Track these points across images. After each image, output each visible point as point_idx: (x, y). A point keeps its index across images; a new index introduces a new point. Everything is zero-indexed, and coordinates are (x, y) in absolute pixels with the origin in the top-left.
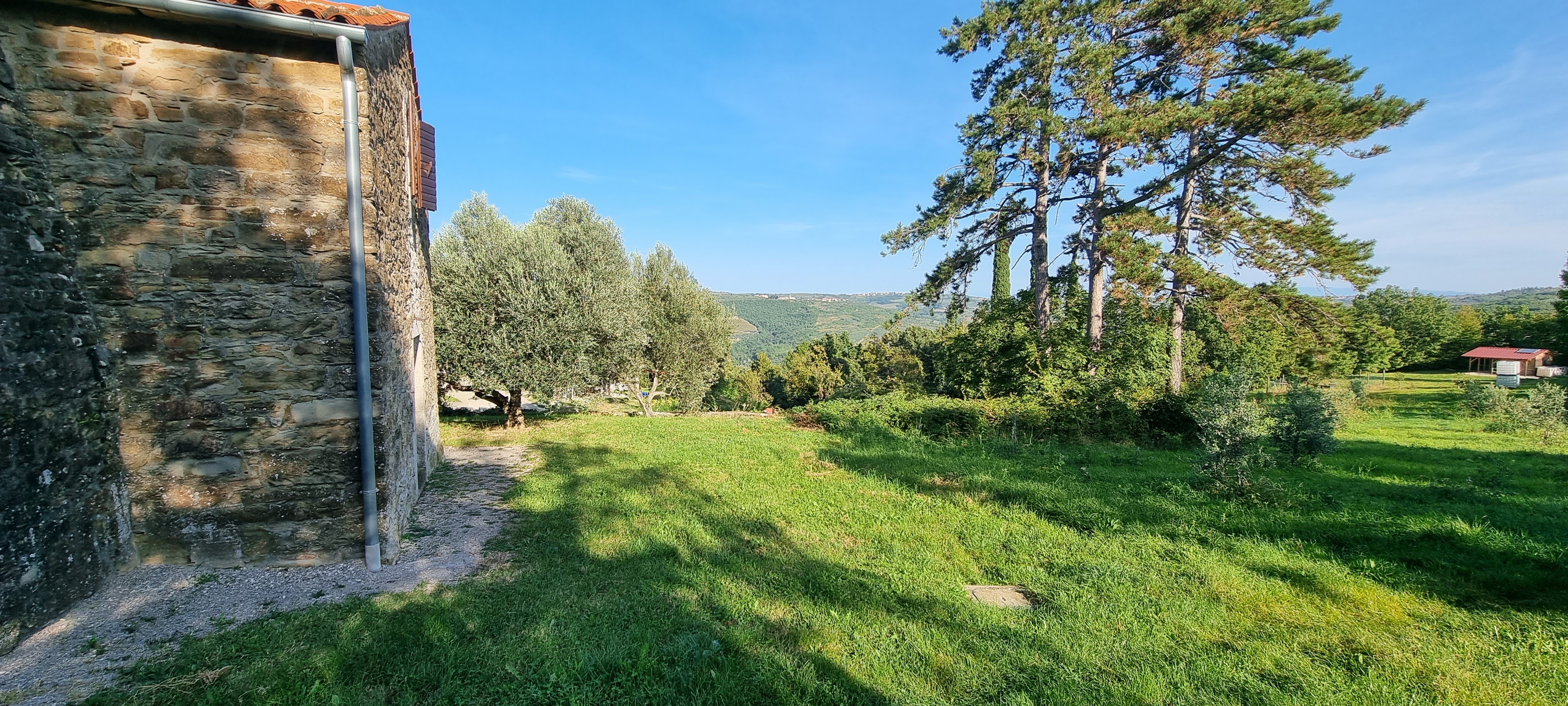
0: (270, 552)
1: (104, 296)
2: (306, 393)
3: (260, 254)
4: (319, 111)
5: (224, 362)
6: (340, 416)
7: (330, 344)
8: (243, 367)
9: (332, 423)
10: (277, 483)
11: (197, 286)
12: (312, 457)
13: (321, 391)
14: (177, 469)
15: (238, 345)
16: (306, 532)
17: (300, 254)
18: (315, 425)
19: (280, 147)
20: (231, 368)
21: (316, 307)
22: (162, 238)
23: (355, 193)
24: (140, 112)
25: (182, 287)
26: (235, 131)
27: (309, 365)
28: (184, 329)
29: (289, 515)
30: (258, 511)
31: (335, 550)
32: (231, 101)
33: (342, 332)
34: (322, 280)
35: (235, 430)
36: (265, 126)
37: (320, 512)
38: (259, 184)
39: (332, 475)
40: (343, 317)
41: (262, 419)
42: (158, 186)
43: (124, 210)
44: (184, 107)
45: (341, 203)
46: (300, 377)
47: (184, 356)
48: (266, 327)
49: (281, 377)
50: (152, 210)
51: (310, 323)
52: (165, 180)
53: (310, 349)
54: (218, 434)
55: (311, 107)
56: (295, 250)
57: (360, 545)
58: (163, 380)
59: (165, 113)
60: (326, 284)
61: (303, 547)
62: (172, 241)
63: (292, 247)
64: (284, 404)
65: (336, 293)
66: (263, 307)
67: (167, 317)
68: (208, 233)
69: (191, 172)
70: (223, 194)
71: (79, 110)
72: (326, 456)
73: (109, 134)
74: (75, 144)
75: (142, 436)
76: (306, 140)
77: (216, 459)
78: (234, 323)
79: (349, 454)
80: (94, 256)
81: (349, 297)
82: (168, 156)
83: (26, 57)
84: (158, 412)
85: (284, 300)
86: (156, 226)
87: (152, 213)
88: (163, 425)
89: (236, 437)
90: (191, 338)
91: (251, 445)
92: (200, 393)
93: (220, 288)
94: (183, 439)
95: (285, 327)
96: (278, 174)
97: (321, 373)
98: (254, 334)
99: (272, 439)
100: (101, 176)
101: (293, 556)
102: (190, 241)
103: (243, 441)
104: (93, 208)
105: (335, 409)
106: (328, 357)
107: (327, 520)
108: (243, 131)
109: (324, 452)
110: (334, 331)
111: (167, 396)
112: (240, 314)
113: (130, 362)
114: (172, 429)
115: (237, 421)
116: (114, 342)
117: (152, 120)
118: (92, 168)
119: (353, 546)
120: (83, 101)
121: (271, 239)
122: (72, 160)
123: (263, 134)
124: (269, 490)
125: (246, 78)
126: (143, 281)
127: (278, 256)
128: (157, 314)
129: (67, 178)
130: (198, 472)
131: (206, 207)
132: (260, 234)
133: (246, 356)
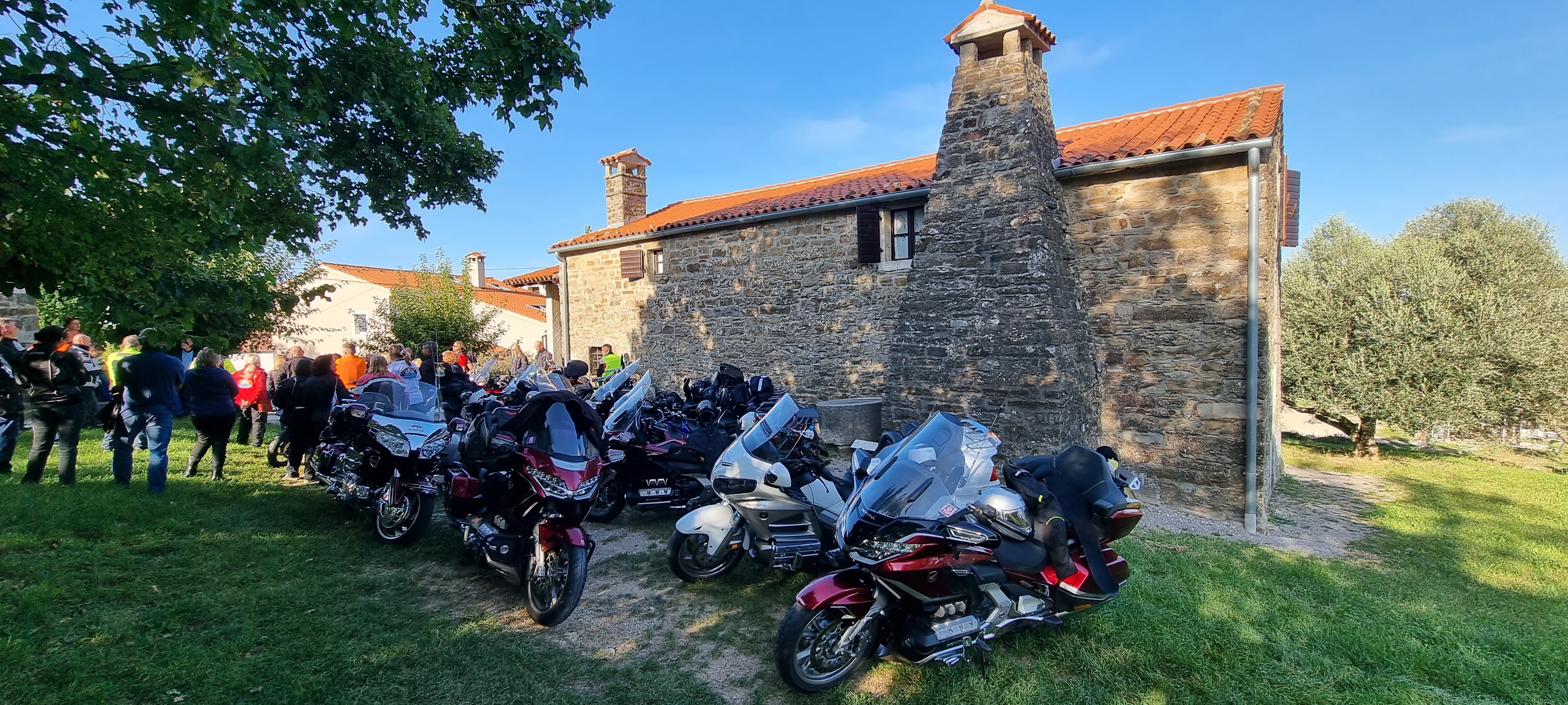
0: (1177, 501)
1: (1100, 332)
2: (1208, 397)
3: (1184, 303)
4: (1228, 201)
5: (1158, 373)
6: (1229, 416)
7: (1227, 364)
8: (1169, 377)
9: (1224, 421)
10: (1185, 456)
11: (1146, 325)
12: (1209, 442)
13: (1219, 396)
14: (1127, 435)
15: (1166, 362)
16: (1201, 492)
17: (1211, 302)
18: (1213, 420)
19: (1201, 231)
20: (1162, 377)
21: (1218, 339)
22: (1130, 297)
23: (1254, 255)
24: (1123, 224)
25: (1138, 326)
26: (1174, 226)
27: (1212, 378)
28: (1137, 351)
29: (1191, 479)
30: (1172, 472)
31: (1221, 510)
32: (1172, 207)
33: (1237, 356)
34: (1224, 319)
35: (1162, 417)
36: (1192, 218)
37: (1213, 482)
38: (1186, 257)
39: (1222, 457)
40: (1238, 345)
41: (1178, 412)
42: (1130, 267)
43: (1112, 283)
44: (1146, 216)
45: (1241, 264)
46: (1205, 386)
47: (1137, 368)
48: (1185, 351)
49: (1192, 385)
50: (1126, 281)
51: (1215, 349)
52: (1133, 262)
53: (1213, 367)
54: (1152, 418)
55: (1223, 200)
56: (1207, 300)
57: (1241, 512)
58: (1124, 381)
59: (1135, 223)
60: (1226, 321)
61: (1199, 502)
62: (1135, 298)
63: (1206, 297)
64: (1193, 403)
65: (1235, 328)
66: (1184, 338)
67: (1129, 344)
68: (1154, 292)
69: (1148, 256)
70: (1163, 267)
71: (1095, 230)
72: (1220, 443)
73: (1107, 241)
74: (1092, 249)
75: (1111, 413)
76: (1220, 223)
77: (1149, 433)
78: (1165, 348)
79: (1236, 444)
80: (1095, 310)
81: (1244, 331)
82: (1136, 248)
83: (1075, 208)
84: (1120, 400)
85: (1197, 333)
86: (1125, 290)
87: (1124, 282)
88: (1122, 408)
89: (1162, 421)
90: (1140, 357)
91: (1170, 427)
92: (1143, 391)
93: (1159, 326)
94: (1133, 418)
95: (1197, 352)
96: (1199, 249)
97: (1219, 384)
98: (1177, 356)
99: (1183, 425)
100: (1102, 265)
101: (1192, 507)
102: (1144, 298)
103: (1166, 424)
104: (1098, 283)
105: (1227, 411)
106: (1225, 374)
107: (1216, 488)
108: (1179, 225)
109: (1218, 440)
110: (1231, 355)
111: (1126, 392)
112: (1169, 342)
113: (1108, 370)
114: (1128, 412)
115: (1163, 411)
116: (1102, 357)
117: (1129, 227)
118: (1099, 261)
119: (1234, 512)
120: (1097, 224)
121: (1191, 293)
122: (1090, 257)
123: (1191, 224)
124: (1179, 459)
125: (1182, 190)
126: (1118, 323)
127: (1196, 304)
128: (1124, 342)
129: (1087, 268)
130: (1138, 440)
131: (1153, 276)
132: (1185, 290)
133: (1171, 369)
